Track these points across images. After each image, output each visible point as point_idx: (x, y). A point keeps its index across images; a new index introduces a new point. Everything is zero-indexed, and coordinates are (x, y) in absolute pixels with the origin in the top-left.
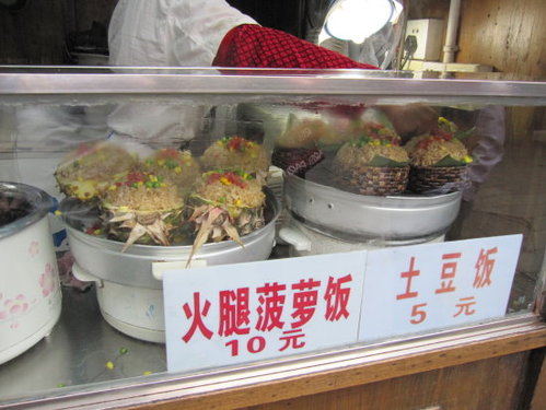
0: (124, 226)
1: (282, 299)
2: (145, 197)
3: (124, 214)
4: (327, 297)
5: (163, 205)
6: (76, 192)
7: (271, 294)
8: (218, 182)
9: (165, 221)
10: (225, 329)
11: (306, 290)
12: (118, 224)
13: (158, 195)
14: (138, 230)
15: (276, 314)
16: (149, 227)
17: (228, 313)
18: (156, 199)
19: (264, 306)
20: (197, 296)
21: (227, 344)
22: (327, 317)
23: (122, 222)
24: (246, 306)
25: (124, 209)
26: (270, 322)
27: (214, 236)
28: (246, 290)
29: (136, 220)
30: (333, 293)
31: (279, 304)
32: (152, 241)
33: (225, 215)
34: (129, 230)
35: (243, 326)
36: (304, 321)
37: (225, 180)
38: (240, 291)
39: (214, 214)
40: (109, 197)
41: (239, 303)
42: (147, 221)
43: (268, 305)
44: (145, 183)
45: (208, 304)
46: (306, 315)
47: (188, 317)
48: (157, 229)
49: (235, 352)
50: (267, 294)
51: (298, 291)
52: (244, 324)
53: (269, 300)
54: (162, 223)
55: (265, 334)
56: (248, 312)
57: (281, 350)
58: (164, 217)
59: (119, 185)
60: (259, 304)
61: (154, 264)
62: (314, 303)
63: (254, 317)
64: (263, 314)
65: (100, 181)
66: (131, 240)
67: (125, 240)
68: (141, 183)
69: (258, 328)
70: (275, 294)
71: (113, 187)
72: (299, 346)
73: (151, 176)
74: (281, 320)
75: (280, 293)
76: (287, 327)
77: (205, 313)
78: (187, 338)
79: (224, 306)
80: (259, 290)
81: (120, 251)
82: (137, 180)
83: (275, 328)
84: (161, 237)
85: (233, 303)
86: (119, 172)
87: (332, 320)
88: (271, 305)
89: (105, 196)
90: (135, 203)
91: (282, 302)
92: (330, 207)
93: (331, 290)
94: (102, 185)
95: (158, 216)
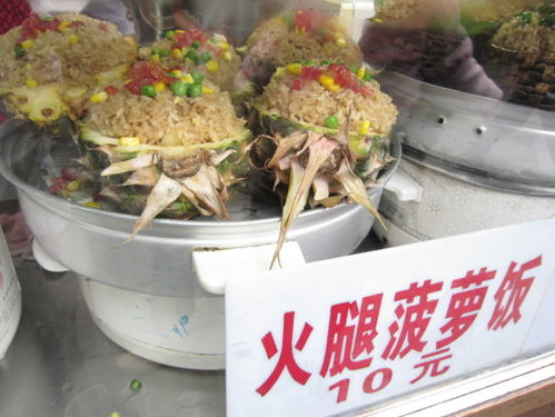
0: (132, 181)
1: (432, 306)
2: (174, 116)
3: (132, 155)
4: (499, 295)
5: (213, 135)
6: (24, 108)
7: (417, 300)
8: (315, 85)
9: (221, 168)
10: (331, 366)
11: (472, 287)
12: (119, 178)
13: (200, 111)
14: (166, 191)
15: (417, 330)
16: (188, 182)
17: (340, 340)
18: (197, 120)
19: (401, 322)
20: (289, 318)
21: (331, 388)
22: (490, 325)
23: (130, 173)
24: (373, 325)
25: (130, 144)
26: (406, 344)
27: (318, 197)
28: (376, 300)
29: (159, 168)
30: (509, 288)
31: (425, 315)
32: (193, 210)
33: (342, 154)
34: (144, 190)
35: (363, 356)
36: (457, 334)
37: (329, 81)
38: (367, 300)
39: (321, 153)
40: (94, 117)
41: (361, 322)
42: (181, 170)
43: (408, 317)
44: (168, 86)
45: (308, 330)
46: (461, 327)
47: (270, 356)
48: (204, 185)
49: (342, 397)
50: (410, 301)
51: (459, 290)
52: (365, 352)
53: (411, 310)
54: (213, 173)
55: (393, 364)
56: (375, 334)
57: (413, 382)
58: (218, 160)
59: (111, 90)
60: (394, 318)
61: (197, 256)
62: (478, 306)
63: (381, 341)
64: (397, 335)
65: (71, 87)
66: (150, 211)
67: (139, 212)
68: (160, 87)
69: (384, 356)
70: (424, 299)
71: (101, 96)
72: (441, 373)
73: (178, 74)
74: (422, 339)
75: (431, 297)
76: (430, 348)
77: (300, 346)
78: (264, 389)
79: (336, 328)
80: (399, 296)
81: (130, 232)
82: (153, 80)
83: (412, 352)
84: (213, 203)
85: (352, 322)
86: (108, 68)
87: (495, 329)
88: (414, 317)
89: (84, 115)
90: (154, 129)
91: (431, 311)
92: (479, 132)
93: (508, 283)
94: (76, 94)
95: (206, 158)
